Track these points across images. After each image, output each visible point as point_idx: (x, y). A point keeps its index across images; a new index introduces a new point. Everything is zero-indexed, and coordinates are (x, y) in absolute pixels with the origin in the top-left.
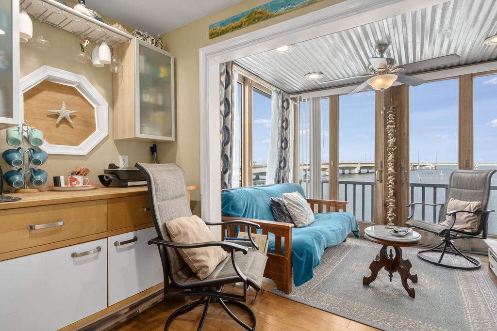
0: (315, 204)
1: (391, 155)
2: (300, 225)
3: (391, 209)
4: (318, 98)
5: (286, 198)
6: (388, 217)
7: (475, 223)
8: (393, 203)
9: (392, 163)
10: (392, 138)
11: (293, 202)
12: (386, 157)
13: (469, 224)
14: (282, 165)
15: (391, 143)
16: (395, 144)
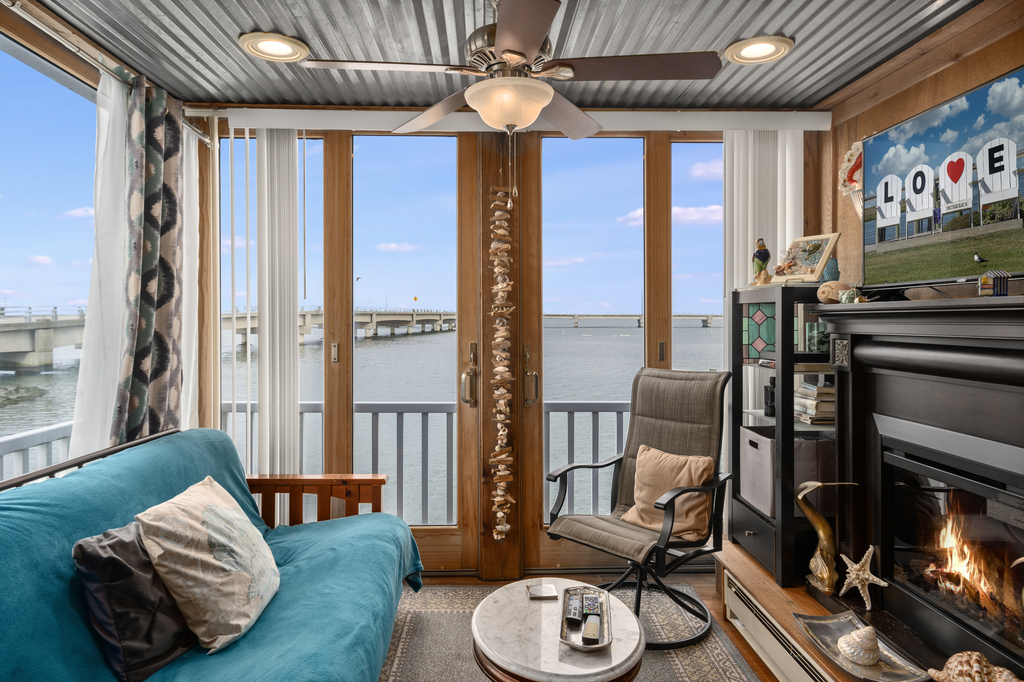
0: (277, 495)
1: (502, 329)
2: (222, 640)
3: (503, 484)
4: (288, 132)
6: (495, 508)
7: (703, 515)
8: (508, 467)
9: (504, 350)
10: (504, 280)
11: (192, 543)
12: (489, 334)
13: (692, 516)
14: (148, 364)
15: (500, 294)
16: (511, 296)
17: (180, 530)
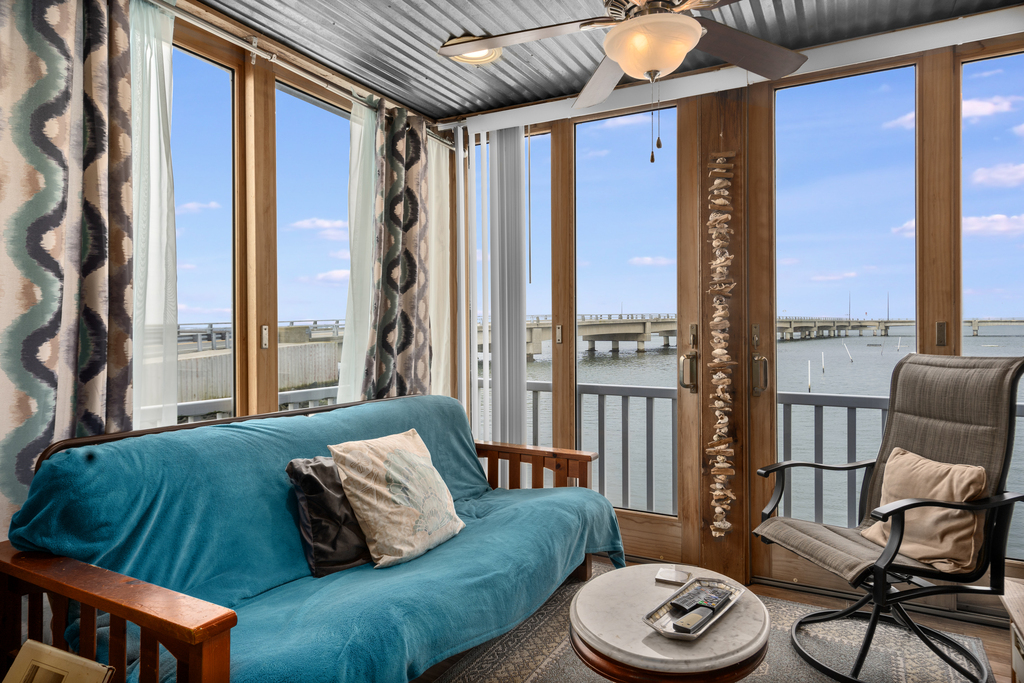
0: (500, 460)
1: (720, 307)
2: (386, 559)
3: (722, 477)
4: (515, 130)
5: (342, 461)
6: (713, 503)
7: (967, 542)
8: (728, 459)
9: (723, 331)
10: (723, 254)
11: (371, 475)
12: (707, 313)
13: (950, 540)
14: (394, 337)
15: (719, 270)
16: (733, 270)
17: (363, 463)
